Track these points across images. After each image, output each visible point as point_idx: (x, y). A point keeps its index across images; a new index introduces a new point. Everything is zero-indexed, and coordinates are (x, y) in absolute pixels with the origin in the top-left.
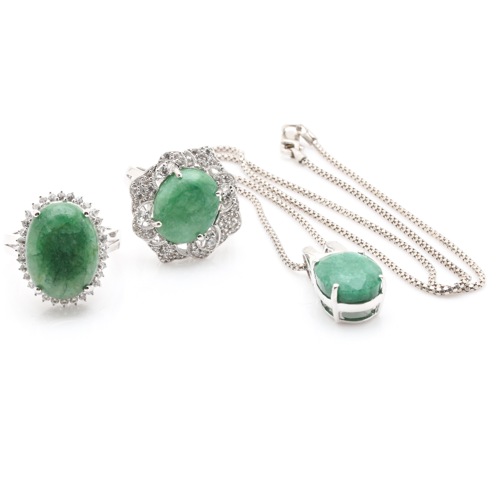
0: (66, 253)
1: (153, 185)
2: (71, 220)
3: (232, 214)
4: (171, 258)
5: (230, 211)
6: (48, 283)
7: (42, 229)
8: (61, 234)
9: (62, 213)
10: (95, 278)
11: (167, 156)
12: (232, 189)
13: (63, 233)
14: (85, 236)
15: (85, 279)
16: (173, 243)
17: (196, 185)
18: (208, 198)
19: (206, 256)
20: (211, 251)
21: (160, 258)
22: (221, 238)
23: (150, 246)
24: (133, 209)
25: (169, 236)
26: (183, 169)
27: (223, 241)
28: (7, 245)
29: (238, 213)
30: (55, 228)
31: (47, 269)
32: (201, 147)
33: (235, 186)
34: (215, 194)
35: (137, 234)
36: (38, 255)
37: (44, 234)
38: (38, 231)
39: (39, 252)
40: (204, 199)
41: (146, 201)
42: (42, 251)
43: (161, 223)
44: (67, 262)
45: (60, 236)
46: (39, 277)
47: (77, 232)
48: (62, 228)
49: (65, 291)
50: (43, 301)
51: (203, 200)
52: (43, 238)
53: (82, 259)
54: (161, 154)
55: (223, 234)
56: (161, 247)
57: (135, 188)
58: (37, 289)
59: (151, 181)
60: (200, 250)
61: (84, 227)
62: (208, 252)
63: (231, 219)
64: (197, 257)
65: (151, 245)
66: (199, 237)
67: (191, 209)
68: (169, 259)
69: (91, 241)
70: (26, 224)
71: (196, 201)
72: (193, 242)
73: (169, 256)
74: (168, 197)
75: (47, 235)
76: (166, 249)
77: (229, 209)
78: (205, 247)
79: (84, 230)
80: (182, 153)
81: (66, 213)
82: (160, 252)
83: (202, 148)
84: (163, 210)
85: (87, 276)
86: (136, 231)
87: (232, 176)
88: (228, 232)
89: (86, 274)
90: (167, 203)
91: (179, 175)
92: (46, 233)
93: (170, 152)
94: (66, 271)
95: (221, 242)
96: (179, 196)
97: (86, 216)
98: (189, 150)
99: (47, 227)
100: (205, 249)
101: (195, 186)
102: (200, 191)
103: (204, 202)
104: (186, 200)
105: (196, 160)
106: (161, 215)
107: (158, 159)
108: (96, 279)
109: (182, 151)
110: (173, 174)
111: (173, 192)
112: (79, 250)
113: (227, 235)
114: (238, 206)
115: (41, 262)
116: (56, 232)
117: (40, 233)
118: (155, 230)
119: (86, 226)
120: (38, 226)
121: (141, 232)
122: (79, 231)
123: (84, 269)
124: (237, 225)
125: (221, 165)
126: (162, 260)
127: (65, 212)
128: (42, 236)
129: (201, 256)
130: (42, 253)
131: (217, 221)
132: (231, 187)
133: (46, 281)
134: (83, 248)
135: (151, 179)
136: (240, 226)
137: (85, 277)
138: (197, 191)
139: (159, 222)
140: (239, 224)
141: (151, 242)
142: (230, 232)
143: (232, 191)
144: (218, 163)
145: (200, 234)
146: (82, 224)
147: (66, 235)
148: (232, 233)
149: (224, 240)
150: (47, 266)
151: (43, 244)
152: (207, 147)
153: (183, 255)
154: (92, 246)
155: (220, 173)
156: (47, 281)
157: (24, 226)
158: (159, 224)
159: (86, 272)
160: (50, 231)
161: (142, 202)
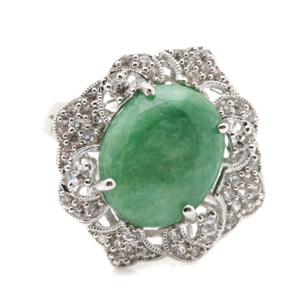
1: (98, 115)
3: (248, 176)
4: (132, 257)
5: (244, 169)
11: (126, 62)
12: (247, 127)
16: (136, 227)
17: (182, 110)
18: (204, 135)
19: (199, 256)
20: (207, 246)
21: (112, 257)
22: (227, 223)
23: (92, 233)
24: (61, 161)
25: (128, 207)
26: (156, 83)
27: (230, 227)
29: (258, 176)
32: (190, 47)
33: (253, 123)
34: (217, 130)
35: (67, 211)
40: (197, 136)
41: (84, 145)
43: (113, 182)
51: (194, 137)
54: (115, 58)
55: (231, 215)
56: (114, 235)
57: (65, 122)
59: (96, 108)
60: (187, 244)
62: (202, 249)
63: (246, 186)
64: (180, 258)
65: (95, 230)
66: (186, 210)
67: (173, 154)
68: (128, 258)
71: (181, 138)
72: (173, 226)
73: (127, 253)
74: (129, 132)
76: (121, 238)
77: (242, 166)
78: (195, 239)
80: (154, 58)
82: (112, 245)
83: (192, 50)
84: (119, 156)
86: (66, 203)
87: (249, 105)
88: (240, 211)
90: (127, 143)
91: (150, 90)
93: (132, 56)
95: (226, 231)
96: (149, 129)
98: (168, 52)
100: (196, 243)
101: (179, 111)
102: (189, 122)
103: (197, 141)
104: (163, 137)
105: (180, 68)
106: (114, 166)
107: (108, 68)
109: (154, 53)
110: (138, 92)
111: (139, 122)
113: (239, 216)
114: (259, 162)
118: (102, 202)
121: (75, 205)
124: (256, 199)
125: (227, 82)
126: (115, 262)
129: (189, 255)
131: (219, 189)
132: (245, 124)
135: (95, 104)
136: (262, 201)
138: (183, 120)
139: (110, 180)
140: (261, 197)
141: (94, 224)
142: (244, 212)
143: (248, 129)
144: (222, 77)
145: (188, 206)
148: (247, 214)
149: (233, 227)
152: (201, 48)
153: (153, 251)
155: (225, 96)
158: (109, 184)
161: (78, 147)
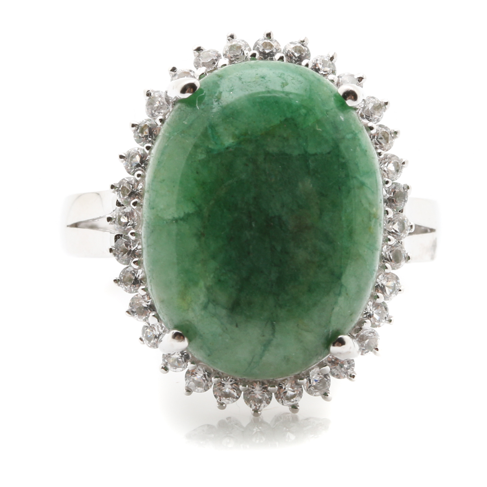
0: (280, 218)
2: (303, 111)
6: (214, 315)
7: (205, 135)
8: (267, 154)
9: (271, 87)
10: (362, 323)
13: (273, 149)
14: (344, 166)
15: (337, 309)
28: (76, 225)
30: (246, 134)
31: (213, 265)
36: (186, 218)
37: (209, 151)
38: (190, 142)
39: (189, 208)
42: (199, 206)
44: (279, 248)
45: (261, 159)
46: (183, 295)
47: (319, 151)
48: (269, 133)
49: (267, 345)
50: (189, 391)
52: (204, 163)
53: (330, 241)
58: (176, 336)
61: (343, 138)
69: (362, 184)
70: (147, 133)
75: (219, 154)
79: (342, 146)
81: (287, 89)
85: (341, 300)
89: (339, 294)
92: (217, 148)
94: (273, 276)
97: (350, 103)
99: (220, 129)
108: (367, 326)
112: (322, 211)
115: (193, 244)
116: (250, 148)
117: (196, 146)
119: (349, 136)
120: (190, 126)
122: (325, 149)
123: (336, 277)
127: (284, 85)
128: (202, 156)
130: (199, 213)
133: (205, 307)
134: (336, 206)
137: (336, 303)
146: (336, 127)
147: (283, 158)
150: (214, 257)
151: (204, 183)
154: (364, 201)
156: (211, 306)
157: (138, 142)
159: (342, 285)
160: (229, 141)
